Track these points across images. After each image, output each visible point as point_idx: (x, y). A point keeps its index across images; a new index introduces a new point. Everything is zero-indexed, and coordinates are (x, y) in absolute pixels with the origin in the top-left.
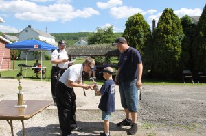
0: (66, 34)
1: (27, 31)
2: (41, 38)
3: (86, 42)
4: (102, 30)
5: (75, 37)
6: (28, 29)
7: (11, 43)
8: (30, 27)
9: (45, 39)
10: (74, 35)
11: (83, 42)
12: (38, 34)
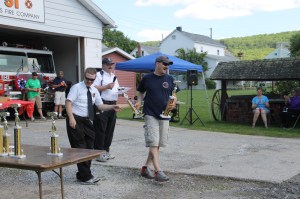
0: (255, 37)
1: (174, 37)
3: (288, 52)
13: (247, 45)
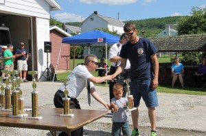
0: (147, 20)
1: (92, 19)
2: (110, 28)
3: (176, 31)
4: (200, 12)
5: (160, 24)
6: (94, 17)
7: (70, 36)
8: (96, 13)
9: (116, 28)
10: (158, 22)
11: (172, 31)
12: (107, 23)
13: (142, 26)
